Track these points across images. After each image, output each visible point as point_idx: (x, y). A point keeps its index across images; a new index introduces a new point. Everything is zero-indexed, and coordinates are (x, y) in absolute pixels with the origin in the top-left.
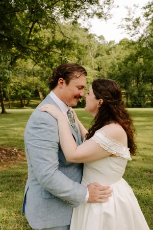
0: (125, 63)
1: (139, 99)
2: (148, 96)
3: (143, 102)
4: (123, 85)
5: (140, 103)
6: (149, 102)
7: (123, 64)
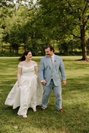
0: (24, 27)
1: (34, 50)
2: (40, 48)
3: (36, 52)
4: (22, 40)
5: (34, 53)
6: (40, 52)
7: (23, 28)
